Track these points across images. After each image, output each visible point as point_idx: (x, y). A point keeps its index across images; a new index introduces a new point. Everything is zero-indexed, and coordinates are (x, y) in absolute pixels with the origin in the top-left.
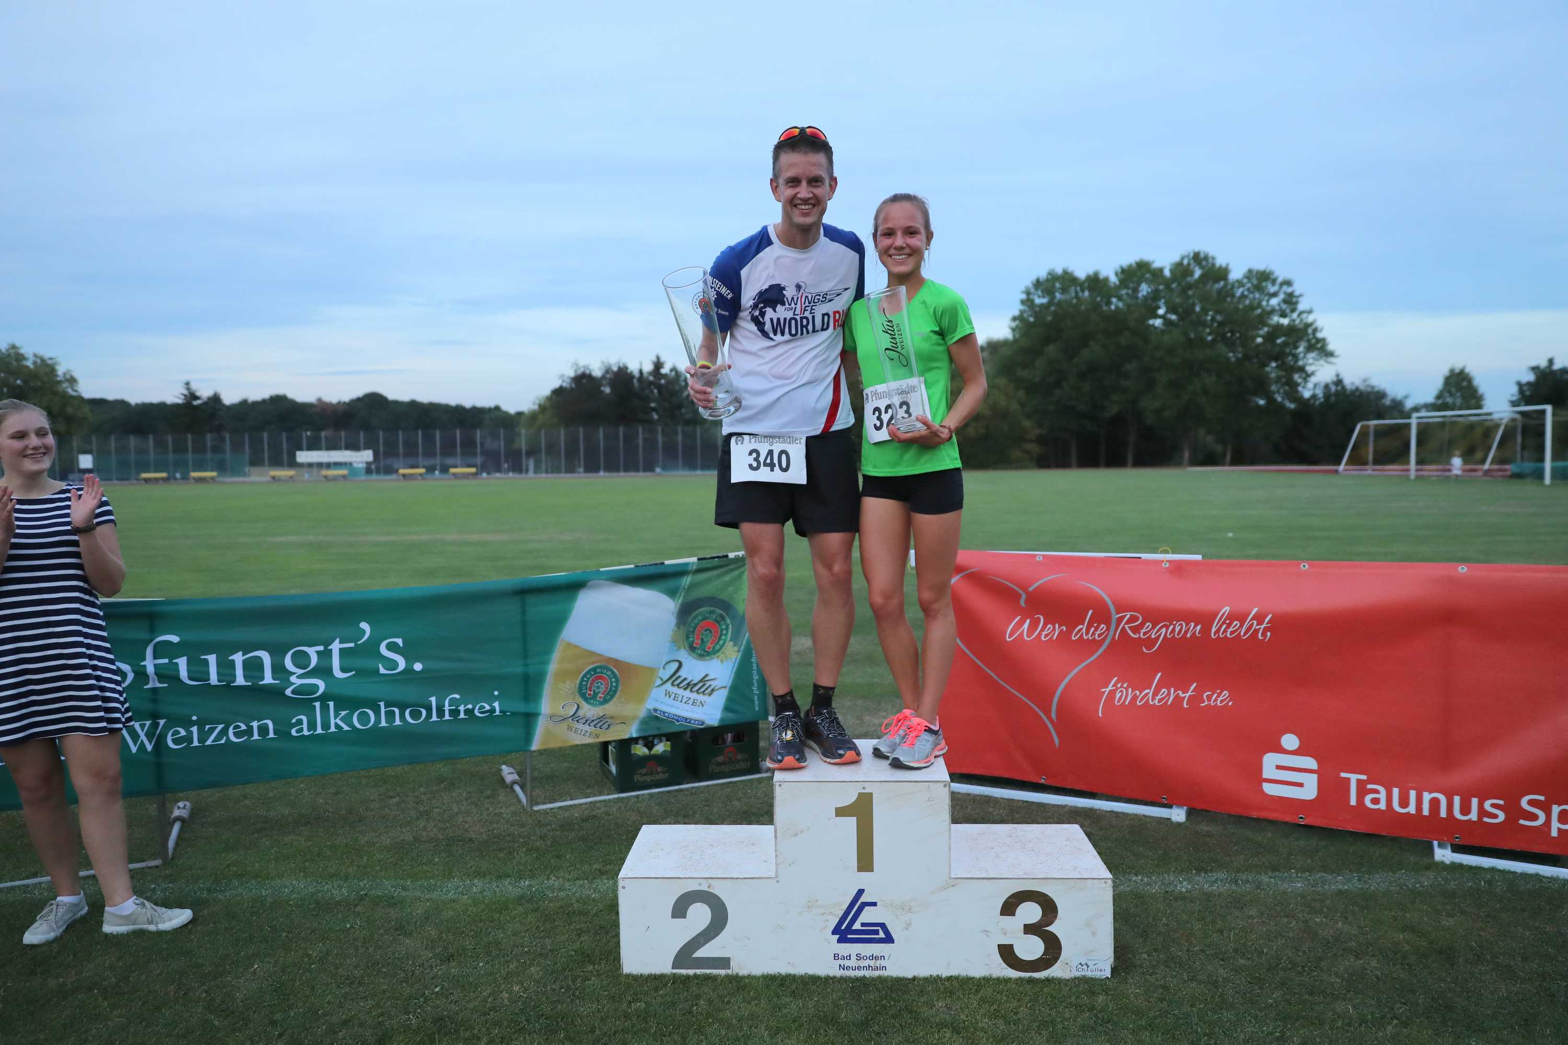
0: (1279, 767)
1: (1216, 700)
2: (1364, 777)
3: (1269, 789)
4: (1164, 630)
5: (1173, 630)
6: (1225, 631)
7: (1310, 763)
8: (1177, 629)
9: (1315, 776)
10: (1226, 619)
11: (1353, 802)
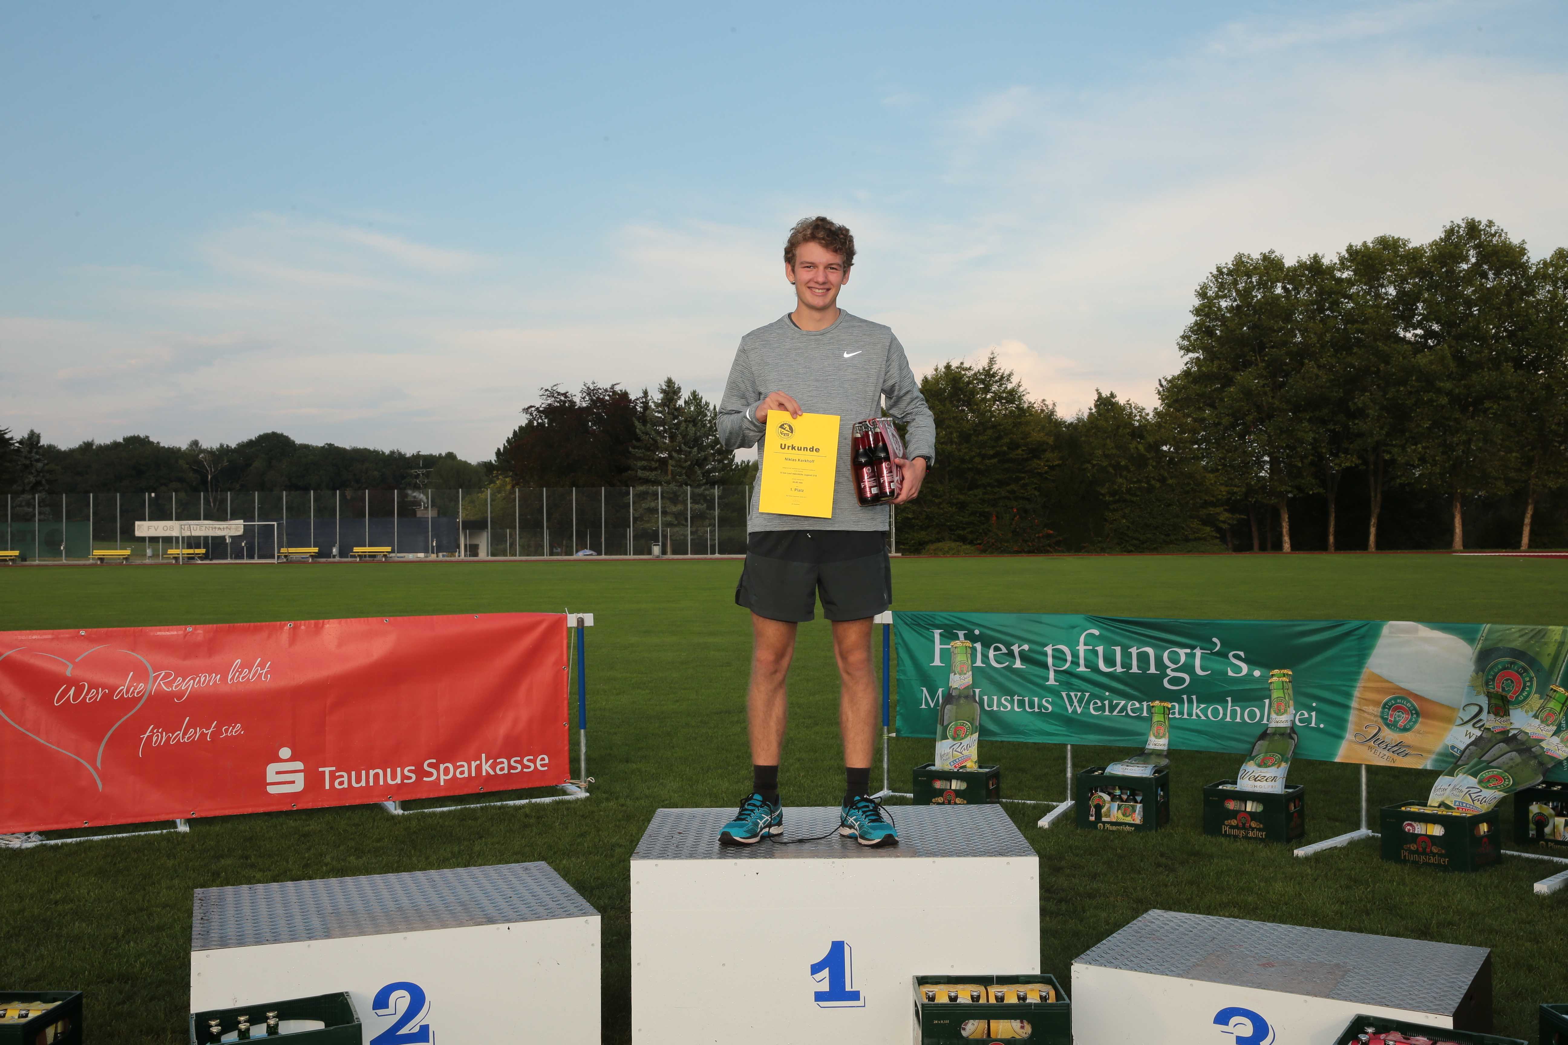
0: (278, 773)
1: (232, 731)
2: (334, 768)
3: (271, 790)
4: (192, 681)
5: (199, 681)
6: (238, 677)
7: (299, 765)
8: (202, 680)
9: (302, 774)
10: (239, 668)
11: (327, 787)
